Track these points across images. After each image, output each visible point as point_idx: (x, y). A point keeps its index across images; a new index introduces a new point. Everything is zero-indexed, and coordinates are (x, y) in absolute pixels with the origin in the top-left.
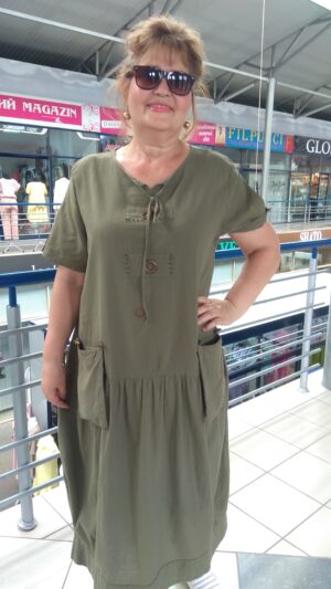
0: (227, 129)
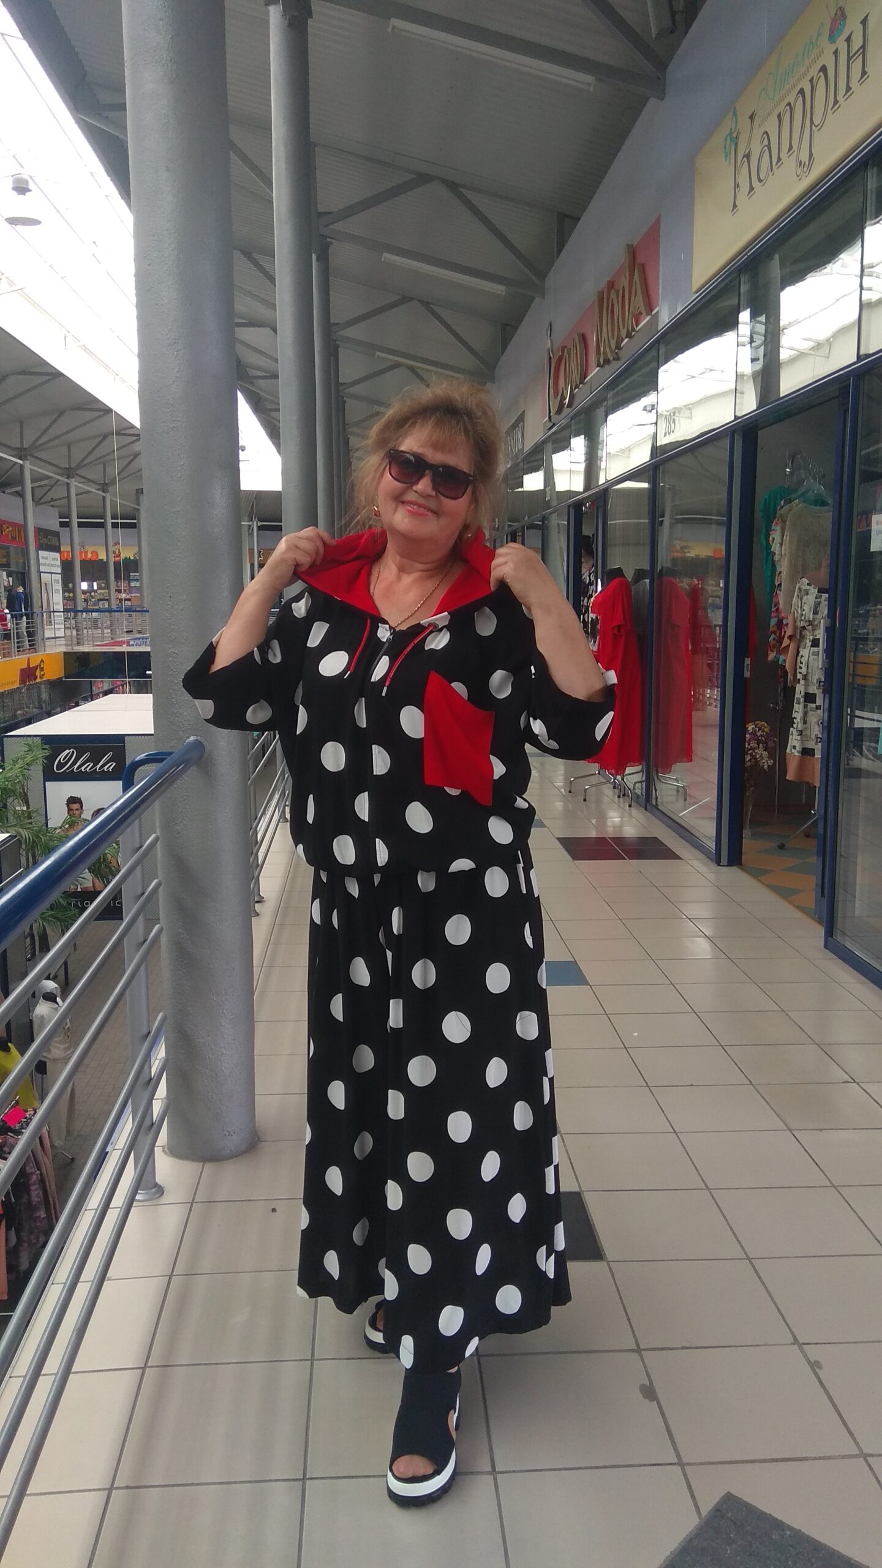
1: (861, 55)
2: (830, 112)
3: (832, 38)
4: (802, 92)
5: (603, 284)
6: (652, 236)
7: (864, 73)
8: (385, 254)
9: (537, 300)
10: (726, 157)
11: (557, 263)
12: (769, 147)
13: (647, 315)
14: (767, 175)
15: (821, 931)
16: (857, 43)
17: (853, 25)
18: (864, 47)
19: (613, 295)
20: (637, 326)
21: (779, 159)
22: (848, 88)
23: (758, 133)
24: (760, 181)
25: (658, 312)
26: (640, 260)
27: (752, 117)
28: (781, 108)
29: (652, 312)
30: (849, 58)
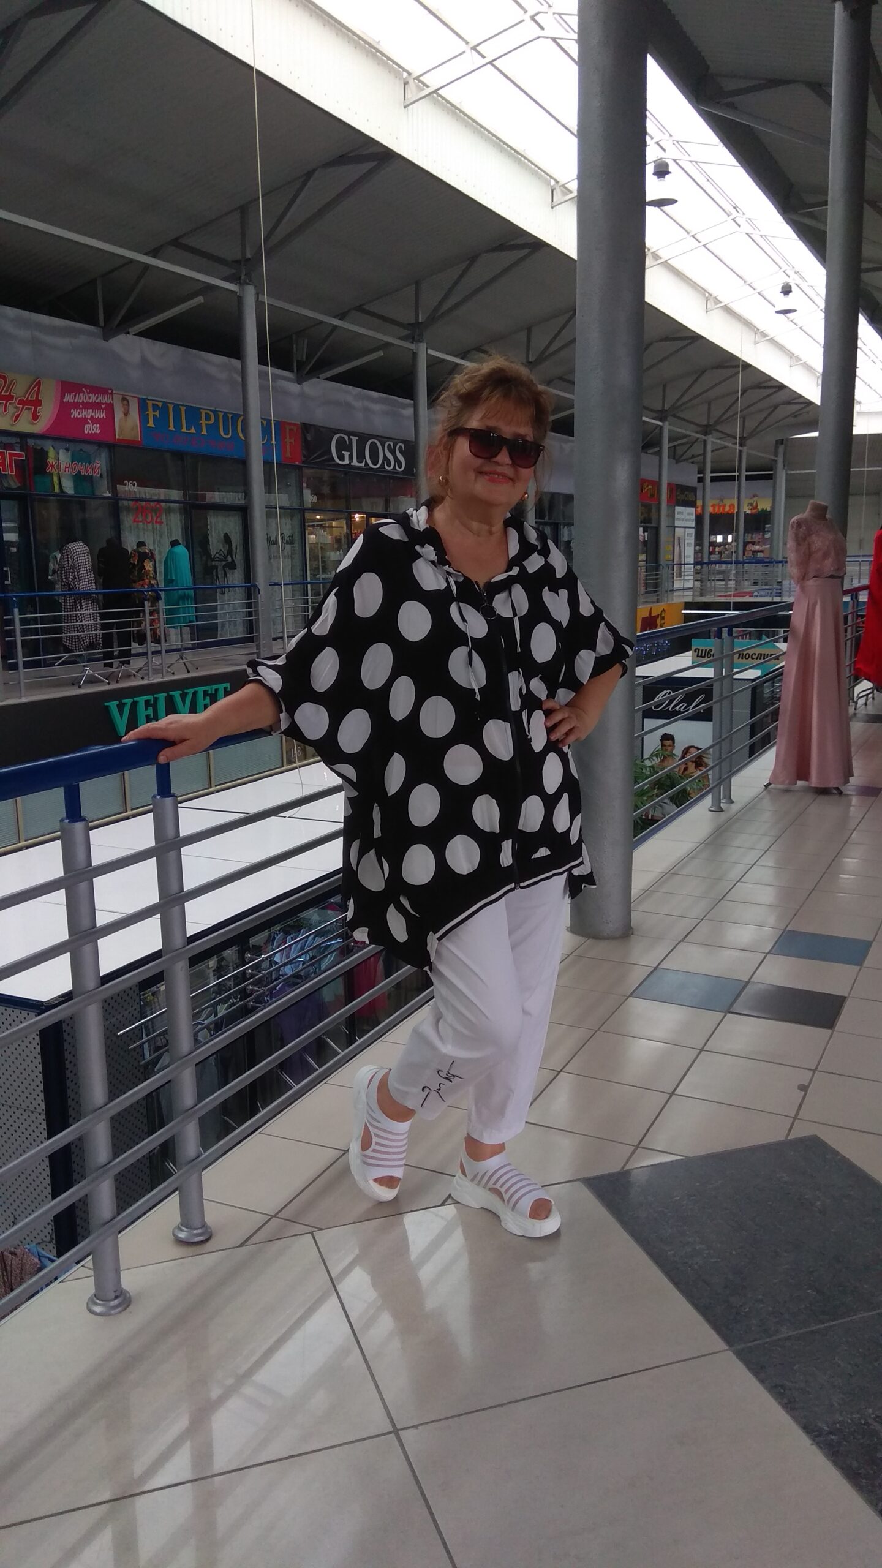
0: (143, 405)
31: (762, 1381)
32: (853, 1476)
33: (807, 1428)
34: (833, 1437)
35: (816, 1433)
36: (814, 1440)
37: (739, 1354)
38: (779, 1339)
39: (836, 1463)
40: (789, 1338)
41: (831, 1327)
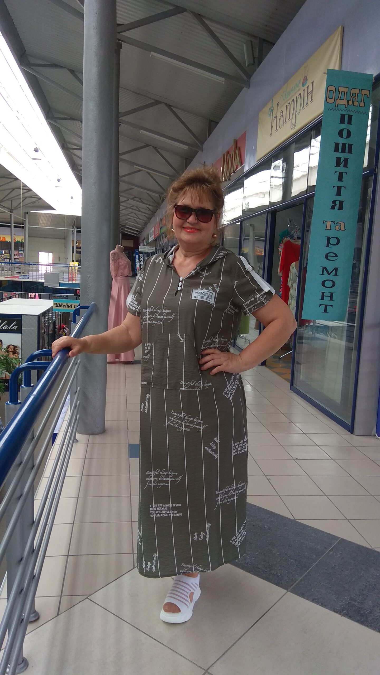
1: (311, 94)
2: (302, 109)
3: (303, 85)
4: (293, 100)
5: (225, 152)
6: (244, 137)
7: (312, 100)
8: (141, 130)
9: (200, 152)
10: (269, 115)
11: (208, 139)
12: (283, 116)
13: (240, 166)
14: (282, 126)
15: (289, 384)
16: (310, 90)
17: (309, 83)
18: (312, 91)
19: (228, 156)
20: (237, 169)
21: (286, 121)
22: (307, 103)
23: (279, 111)
24: (280, 127)
25: (244, 165)
26: (238, 145)
27: (278, 104)
28: (287, 104)
29: (242, 165)
30: (308, 94)
31: (308, 599)
32: (362, 623)
33: (335, 611)
34: (345, 611)
35: (339, 612)
36: (341, 615)
37: (291, 592)
38: (299, 582)
39: (353, 620)
40: (301, 580)
41: (309, 572)
